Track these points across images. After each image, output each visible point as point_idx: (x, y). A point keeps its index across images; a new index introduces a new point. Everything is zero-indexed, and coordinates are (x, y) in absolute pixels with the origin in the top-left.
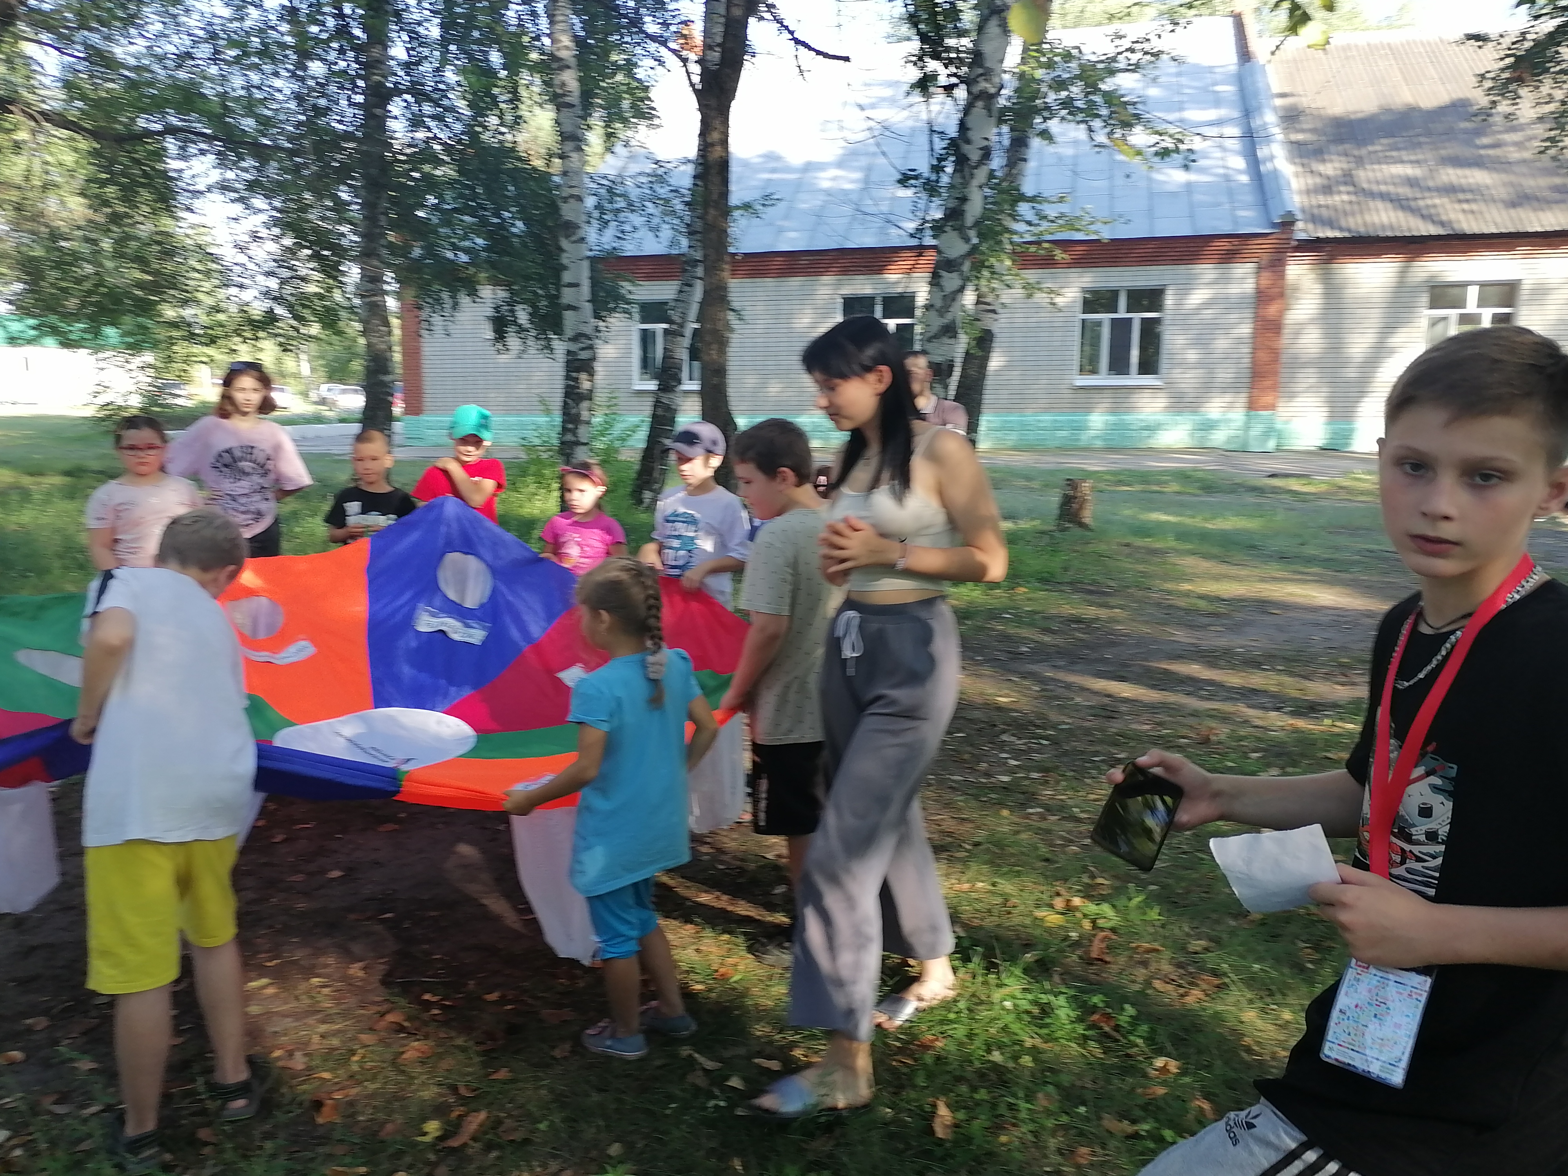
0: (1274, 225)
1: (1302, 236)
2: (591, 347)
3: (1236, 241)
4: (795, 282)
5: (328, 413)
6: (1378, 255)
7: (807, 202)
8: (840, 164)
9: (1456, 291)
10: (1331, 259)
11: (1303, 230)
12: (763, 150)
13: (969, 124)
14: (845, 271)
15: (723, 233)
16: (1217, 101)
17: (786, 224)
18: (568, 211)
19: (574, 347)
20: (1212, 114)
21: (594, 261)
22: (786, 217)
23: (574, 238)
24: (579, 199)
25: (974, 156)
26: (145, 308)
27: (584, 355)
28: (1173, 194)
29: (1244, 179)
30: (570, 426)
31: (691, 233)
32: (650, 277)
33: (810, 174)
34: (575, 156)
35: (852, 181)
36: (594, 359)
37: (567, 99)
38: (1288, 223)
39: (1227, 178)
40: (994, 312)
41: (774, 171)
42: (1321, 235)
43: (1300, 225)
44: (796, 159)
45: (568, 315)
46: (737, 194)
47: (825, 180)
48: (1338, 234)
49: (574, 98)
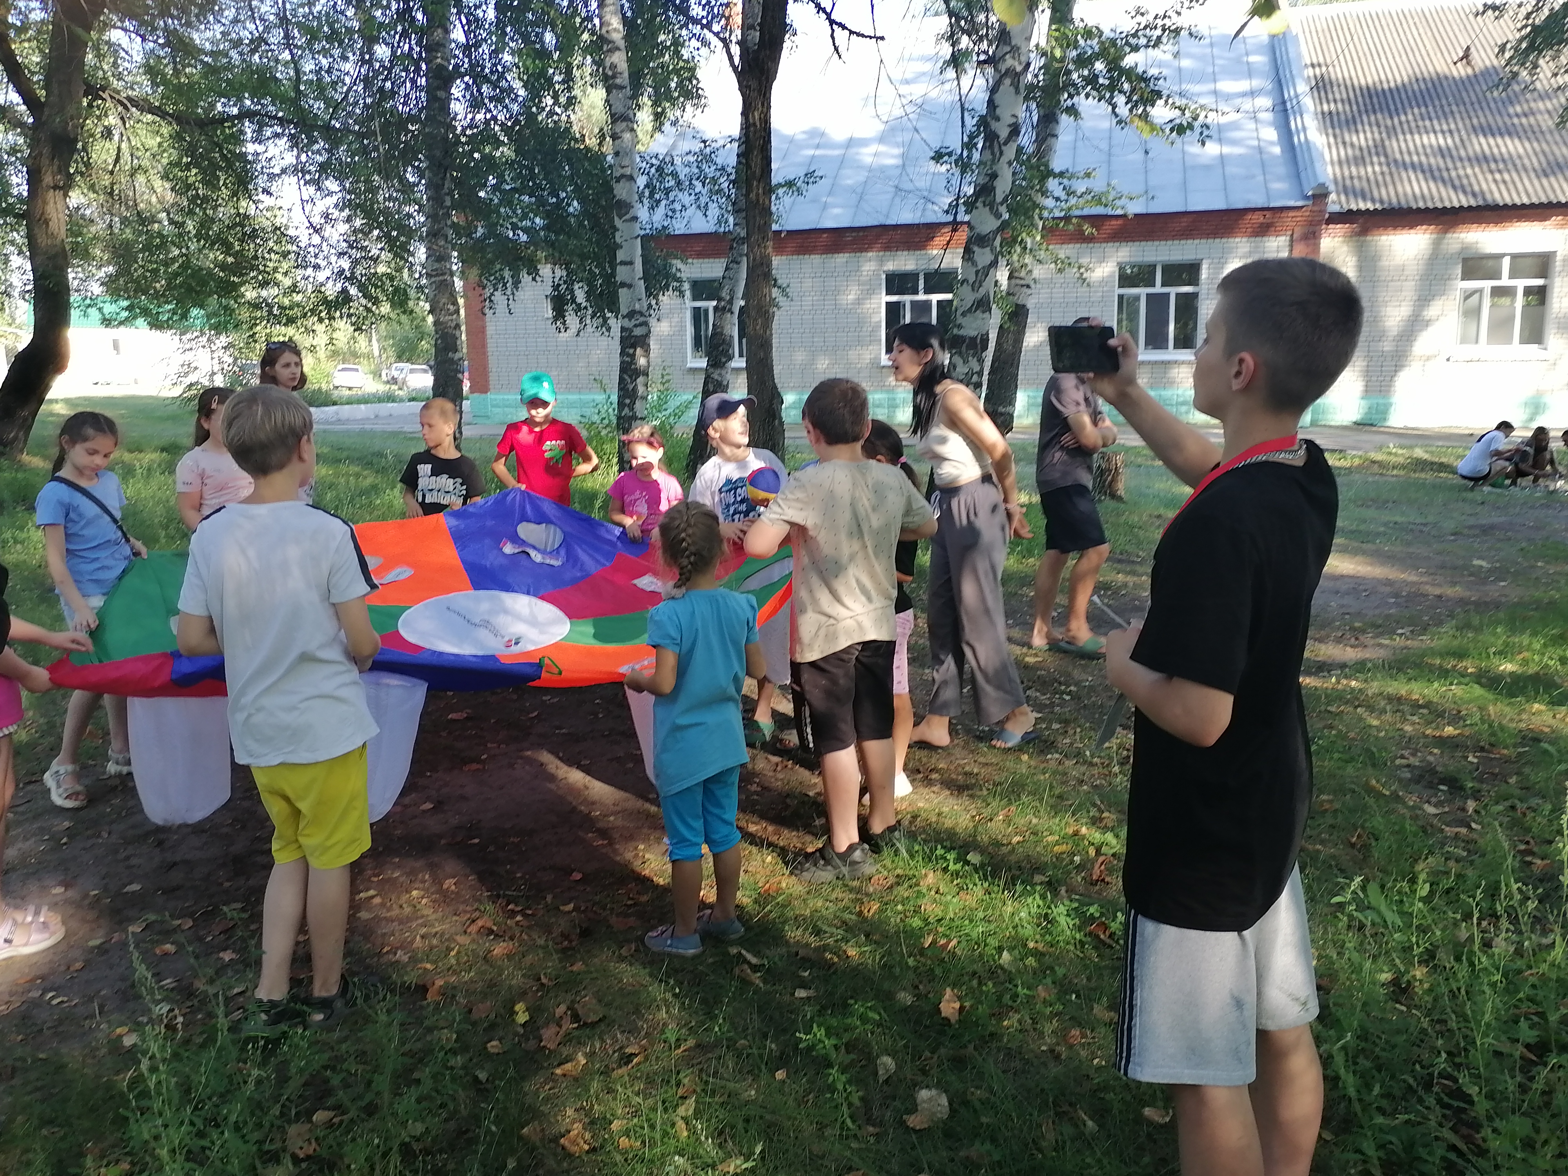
0: (1307, 198)
1: (1335, 208)
2: (646, 324)
3: (1268, 214)
4: (841, 259)
5: (401, 393)
6: (1412, 226)
7: (851, 179)
8: (882, 139)
9: (1491, 263)
10: (1364, 231)
11: (1335, 203)
12: (807, 127)
13: (997, 102)
14: (887, 248)
15: (767, 212)
16: (1250, 72)
17: (830, 200)
18: (621, 191)
19: (627, 323)
20: (1244, 85)
21: (646, 239)
22: (830, 194)
23: (627, 217)
24: (631, 178)
25: (1004, 133)
26: (229, 289)
27: (638, 332)
28: (1207, 168)
29: (1277, 150)
30: (628, 401)
31: (736, 212)
32: (700, 255)
33: (853, 151)
34: (627, 136)
35: (893, 156)
36: (647, 335)
37: (618, 81)
38: (1320, 196)
39: (1260, 150)
40: (1028, 286)
41: (818, 147)
42: (1354, 207)
43: (1333, 197)
44: (839, 135)
45: (623, 292)
46: (779, 171)
47: (867, 155)
48: (1370, 206)
49: (624, 79)
